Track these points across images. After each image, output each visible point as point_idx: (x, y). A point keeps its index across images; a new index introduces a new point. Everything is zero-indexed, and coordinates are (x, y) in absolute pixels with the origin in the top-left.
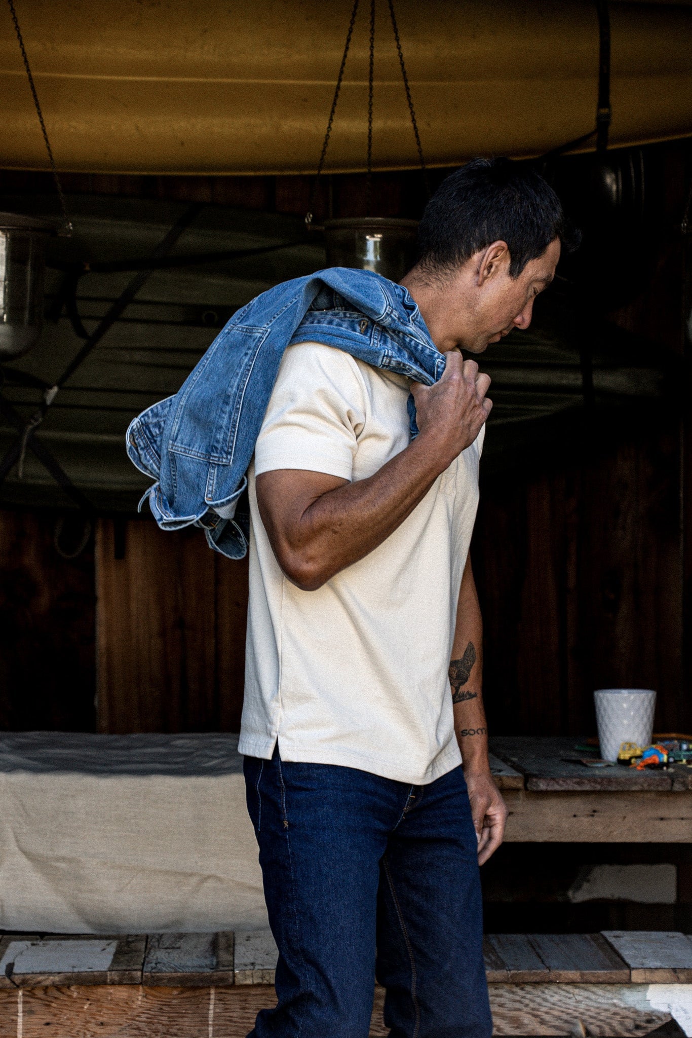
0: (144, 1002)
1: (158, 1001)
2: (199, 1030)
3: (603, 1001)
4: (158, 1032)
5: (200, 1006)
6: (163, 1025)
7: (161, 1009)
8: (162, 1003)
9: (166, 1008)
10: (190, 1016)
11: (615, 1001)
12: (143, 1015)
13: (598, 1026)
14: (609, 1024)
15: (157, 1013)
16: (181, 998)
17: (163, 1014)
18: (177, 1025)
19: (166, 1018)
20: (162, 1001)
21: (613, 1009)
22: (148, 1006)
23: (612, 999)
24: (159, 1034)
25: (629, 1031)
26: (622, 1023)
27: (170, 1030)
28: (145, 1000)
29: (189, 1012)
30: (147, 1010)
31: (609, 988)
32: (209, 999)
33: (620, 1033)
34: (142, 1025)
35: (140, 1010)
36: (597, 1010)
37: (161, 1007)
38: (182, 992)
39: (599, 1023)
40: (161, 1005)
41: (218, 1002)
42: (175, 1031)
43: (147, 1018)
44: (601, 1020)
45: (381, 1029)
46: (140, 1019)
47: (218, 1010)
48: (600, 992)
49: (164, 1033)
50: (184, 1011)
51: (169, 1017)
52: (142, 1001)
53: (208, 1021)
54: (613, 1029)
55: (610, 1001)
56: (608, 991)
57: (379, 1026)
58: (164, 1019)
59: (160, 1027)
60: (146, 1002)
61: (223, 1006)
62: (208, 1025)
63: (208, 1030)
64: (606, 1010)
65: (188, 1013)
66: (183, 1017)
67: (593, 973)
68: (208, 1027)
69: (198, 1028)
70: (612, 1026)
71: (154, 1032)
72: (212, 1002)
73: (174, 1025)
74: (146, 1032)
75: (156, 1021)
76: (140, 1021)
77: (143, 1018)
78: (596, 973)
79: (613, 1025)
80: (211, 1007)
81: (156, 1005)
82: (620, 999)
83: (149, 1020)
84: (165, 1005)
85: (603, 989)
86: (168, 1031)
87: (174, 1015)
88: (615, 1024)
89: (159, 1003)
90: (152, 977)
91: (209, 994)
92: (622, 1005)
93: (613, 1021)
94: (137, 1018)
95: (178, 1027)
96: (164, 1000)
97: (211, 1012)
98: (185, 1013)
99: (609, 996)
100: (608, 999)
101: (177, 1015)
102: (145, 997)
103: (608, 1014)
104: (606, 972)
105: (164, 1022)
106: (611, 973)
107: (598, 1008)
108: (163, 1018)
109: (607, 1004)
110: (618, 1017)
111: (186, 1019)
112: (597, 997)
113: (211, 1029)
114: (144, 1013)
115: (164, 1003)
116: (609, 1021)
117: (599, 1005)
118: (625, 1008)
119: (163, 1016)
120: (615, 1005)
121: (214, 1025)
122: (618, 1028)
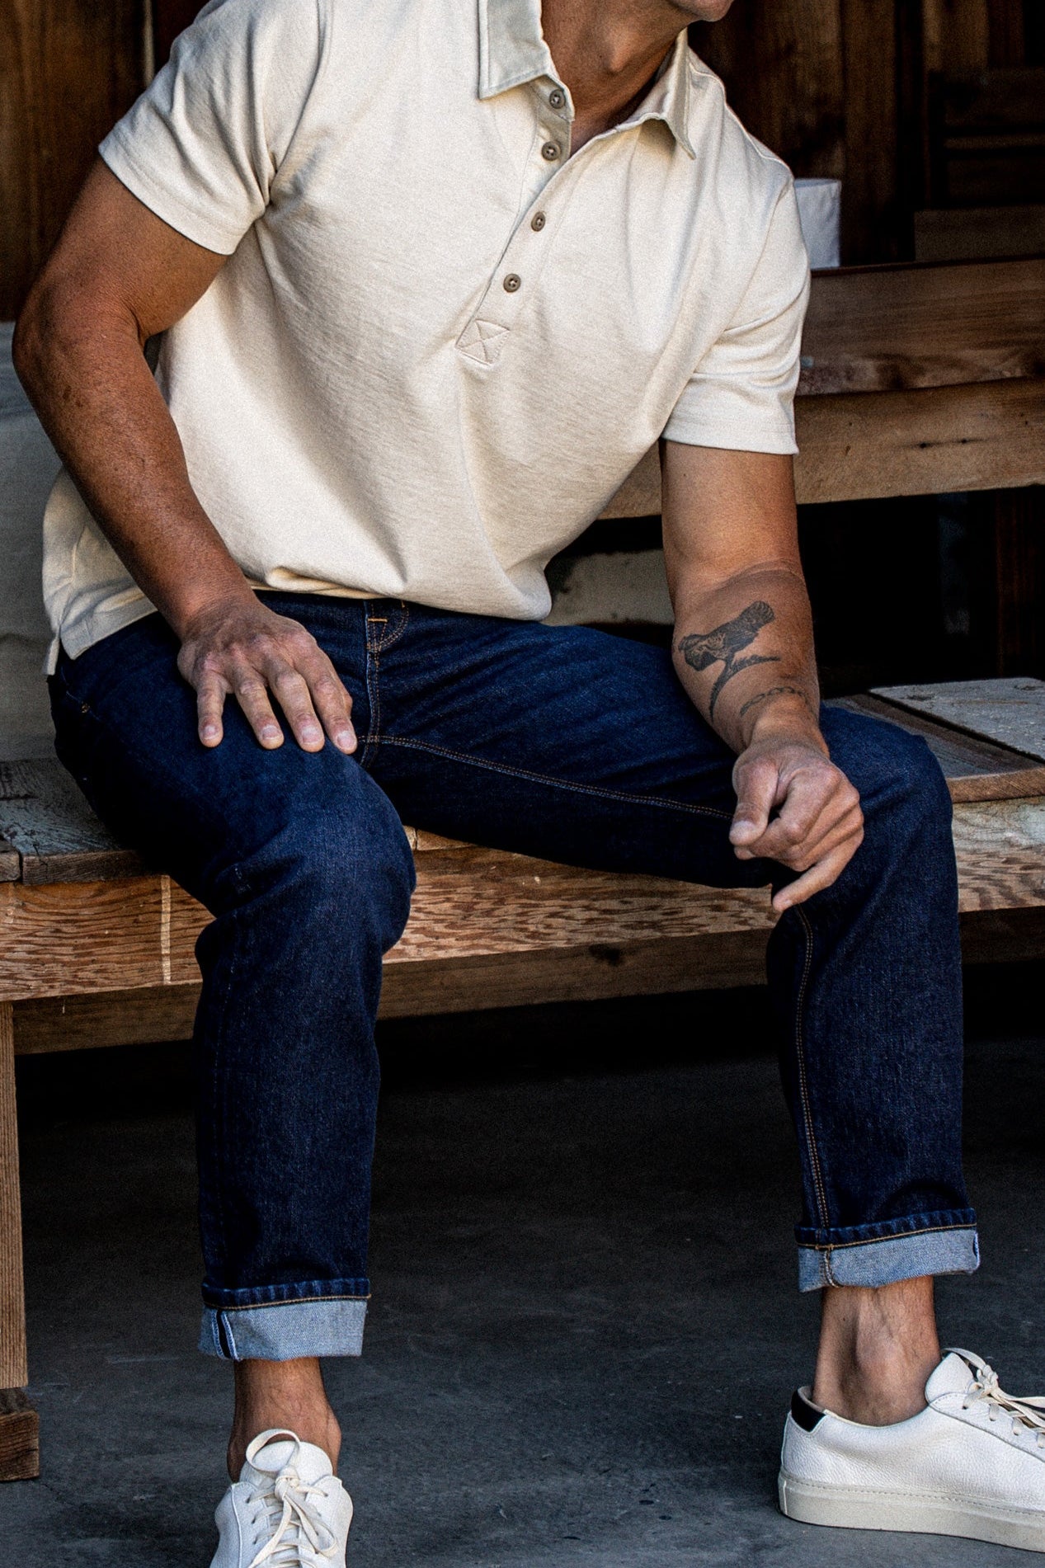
0: (20, 918)
1: (51, 914)
2: (141, 970)
3: (985, 837)
4: (54, 980)
5: (141, 918)
6: (64, 964)
7: (58, 931)
8: (58, 918)
9: (68, 929)
10: (120, 940)
11: (1009, 834)
12: (19, 947)
13: (976, 890)
14: (999, 884)
15: (49, 941)
16: (102, 904)
17: (64, 941)
18: (93, 962)
19: (69, 950)
20: (57, 914)
21: (1006, 852)
22: (31, 926)
23: (1002, 830)
24: (57, 984)
25: (1039, 893)
26: (1024, 879)
27: (80, 974)
28: (25, 915)
29: (119, 932)
30: (29, 935)
31: (996, 808)
32: (159, 902)
33: (1022, 901)
34: (16, 968)
35: (13, 937)
36: (974, 858)
37: (58, 926)
38: (100, 892)
39: (978, 884)
40: (58, 922)
41: (179, 907)
42: (91, 975)
43: (29, 952)
44: (983, 878)
45: (528, 937)
46: (15, 955)
47: (179, 925)
48: (978, 819)
49: (68, 982)
50: (107, 932)
51: (76, 947)
52: (15, 918)
53: (160, 949)
54: (1007, 894)
55: (999, 836)
56: (994, 815)
57: (522, 930)
58: (66, 953)
59: (57, 968)
60: (25, 919)
61: (190, 914)
62: (160, 957)
63: (160, 967)
64: (990, 855)
65: (116, 936)
66: (107, 944)
67: (972, 780)
68: (161, 960)
69: (139, 965)
70: (1003, 887)
71: (47, 981)
72: (166, 907)
73: (87, 963)
74: (29, 983)
75: (48, 956)
76: (14, 961)
77: (21, 952)
78: (977, 780)
79: (1007, 884)
80: (166, 918)
81: (46, 924)
82: (1021, 830)
83: (33, 956)
84: (66, 921)
85: (985, 812)
86: (76, 976)
87: (87, 941)
88: (1011, 881)
89: (53, 918)
90: (44, 863)
91: (158, 891)
92: (1025, 842)
93: (1005, 877)
94: (8, 955)
95: (96, 966)
96: (64, 911)
97: (165, 929)
98: (109, 936)
99: (997, 825)
100: (996, 831)
101: (91, 940)
102: (23, 907)
103: (996, 863)
104: (998, 775)
105: (66, 959)
106: (1010, 778)
107: (974, 852)
108: (64, 950)
109: (996, 842)
110: (1016, 869)
111: (111, 949)
112: (971, 829)
113: (167, 964)
114: (21, 942)
115: (63, 918)
116: (998, 876)
117: (976, 846)
118: (1030, 848)
119: (63, 945)
120: (1009, 843)
121: (172, 956)
122: (1019, 890)
